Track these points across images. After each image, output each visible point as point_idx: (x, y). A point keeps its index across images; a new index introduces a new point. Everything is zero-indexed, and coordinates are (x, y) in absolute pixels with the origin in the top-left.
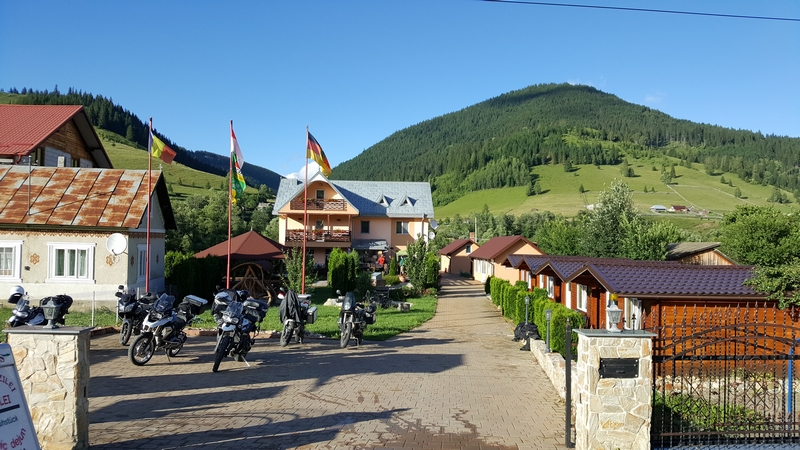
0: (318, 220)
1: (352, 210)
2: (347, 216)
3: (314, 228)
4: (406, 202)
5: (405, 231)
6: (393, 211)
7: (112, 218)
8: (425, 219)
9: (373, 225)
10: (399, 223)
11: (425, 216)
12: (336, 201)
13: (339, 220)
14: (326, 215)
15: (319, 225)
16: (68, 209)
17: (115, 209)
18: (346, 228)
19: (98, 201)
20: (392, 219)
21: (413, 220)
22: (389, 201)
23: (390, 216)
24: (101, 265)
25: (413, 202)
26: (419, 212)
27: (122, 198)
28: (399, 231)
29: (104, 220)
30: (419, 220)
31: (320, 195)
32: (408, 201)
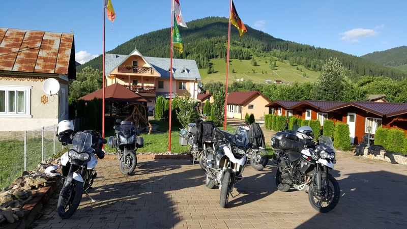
1: (156, 74)
4: (184, 71)
5: (184, 88)
7: (45, 67)
8: (196, 81)
9: (166, 84)
11: (196, 79)
12: (145, 68)
13: (147, 80)
15: (135, 82)
16: (6, 58)
17: (45, 59)
19: (29, 54)
20: (177, 80)
21: (188, 81)
24: (37, 103)
25: (188, 71)
26: (192, 77)
27: (48, 52)
28: (180, 88)
29: (38, 68)
30: (192, 81)
31: (135, 63)
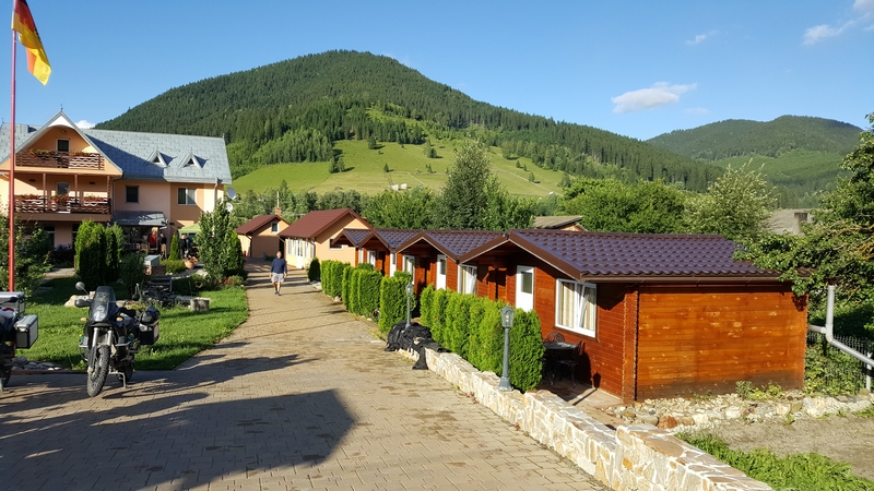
0: (62, 182)
1: (111, 169)
2: (104, 177)
3: (53, 193)
4: (191, 162)
5: (192, 201)
6: (173, 173)
8: (220, 185)
9: (144, 192)
10: (181, 191)
11: (219, 181)
12: (88, 155)
13: (92, 183)
14: (71, 176)
15: (62, 191)
18: (104, 195)
20: (173, 184)
21: (201, 186)
22: (167, 160)
23: (169, 180)
25: (202, 162)
26: (210, 176)
28: (182, 200)
30: (210, 186)
31: (64, 146)
32: (194, 161)
